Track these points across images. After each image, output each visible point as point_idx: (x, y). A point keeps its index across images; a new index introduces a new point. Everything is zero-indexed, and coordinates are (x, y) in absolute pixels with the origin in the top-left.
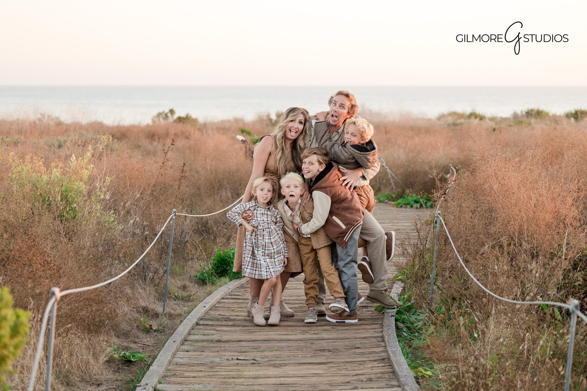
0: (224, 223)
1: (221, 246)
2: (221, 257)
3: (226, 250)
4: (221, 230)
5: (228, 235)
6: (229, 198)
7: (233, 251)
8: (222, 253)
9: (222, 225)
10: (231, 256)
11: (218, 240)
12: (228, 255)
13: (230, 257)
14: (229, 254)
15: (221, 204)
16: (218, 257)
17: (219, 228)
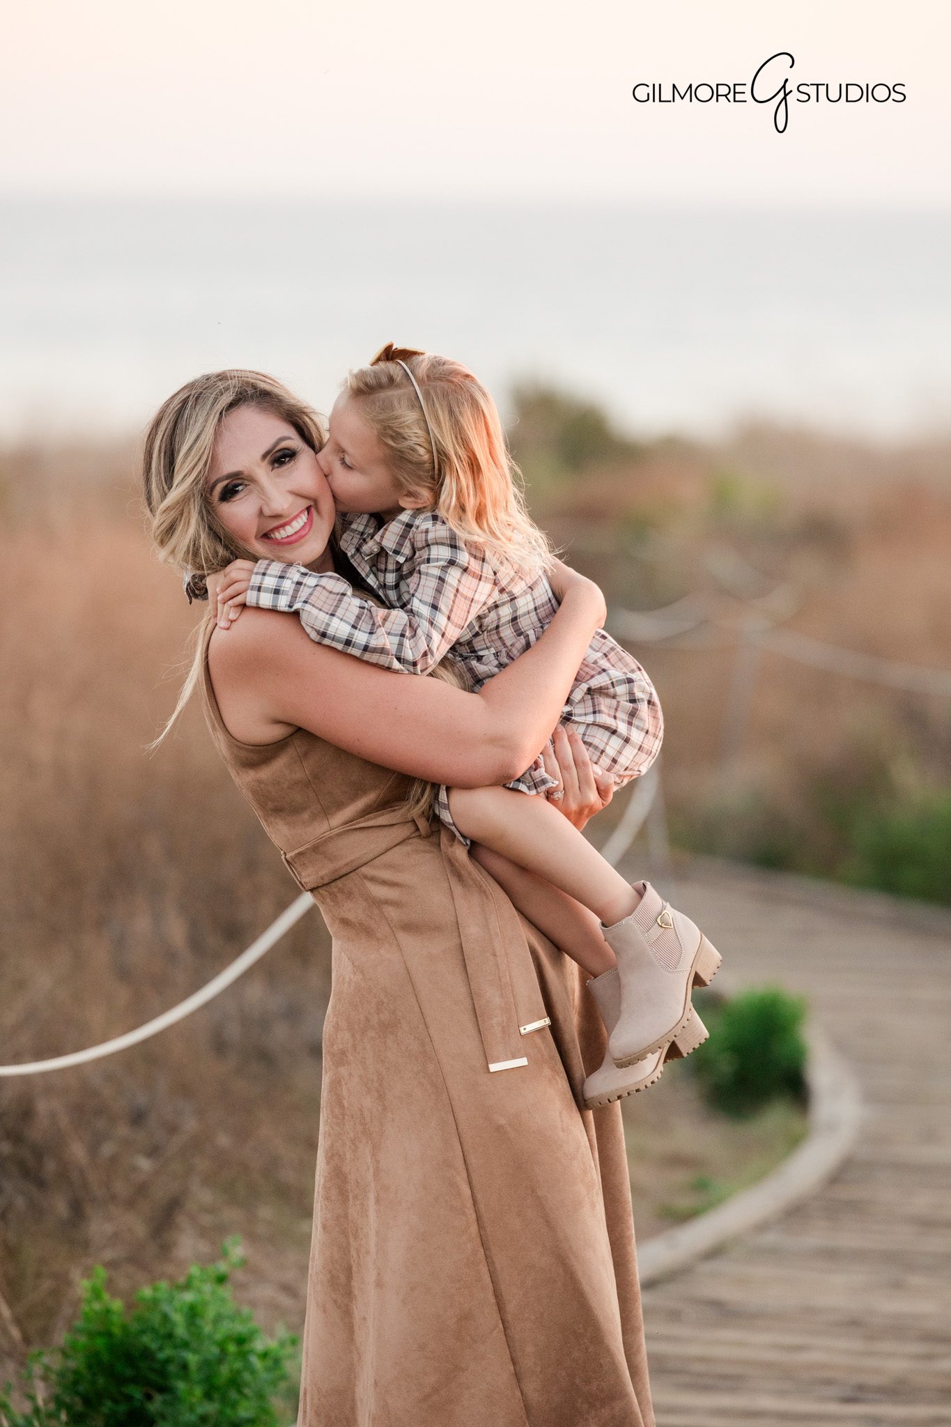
0: (138, 1118)
1: (111, 1265)
2: (109, 1334)
3: (147, 1292)
4: (114, 1160)
5: (161, 1193)
6: (171, 956)
7: (189, 1297)
8: (117, 1305)
9: (123, 1130)
10: (181, 1331)
11: (98, 1227)
12: (156, 1320)
13: (170, 1336)
14: (166, 1318)
15: (123, 995)
16: (91, 1335)
17: (108, 1149)
